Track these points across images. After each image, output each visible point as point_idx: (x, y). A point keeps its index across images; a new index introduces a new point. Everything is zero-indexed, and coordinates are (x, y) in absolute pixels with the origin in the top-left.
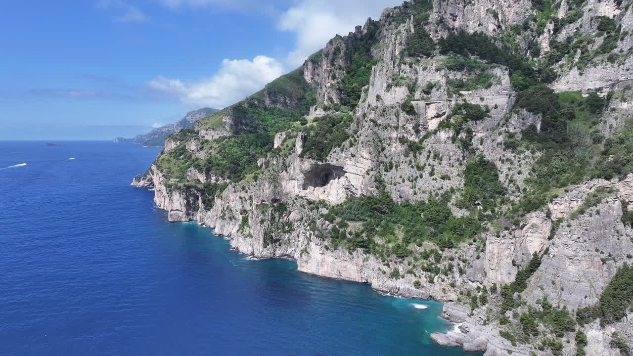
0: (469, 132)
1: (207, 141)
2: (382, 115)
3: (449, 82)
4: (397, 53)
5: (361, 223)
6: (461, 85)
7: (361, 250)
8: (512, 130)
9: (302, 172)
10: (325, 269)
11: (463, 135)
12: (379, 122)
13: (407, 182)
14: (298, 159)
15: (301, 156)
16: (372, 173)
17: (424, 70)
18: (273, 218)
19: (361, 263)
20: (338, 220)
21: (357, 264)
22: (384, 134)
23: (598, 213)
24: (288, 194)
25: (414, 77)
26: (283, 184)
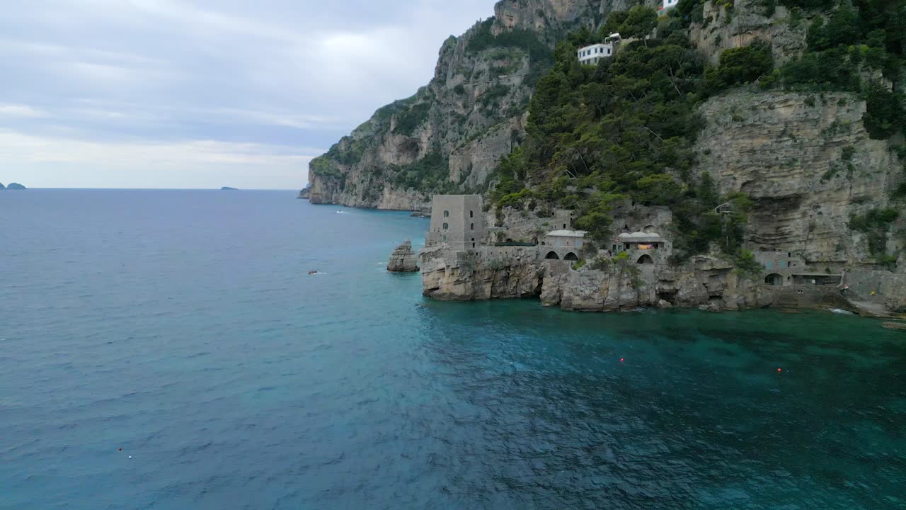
0: (496, 105)
1: (354, 141)
2: (445, 97)
3: (492, 69)
4: (463, 48)
5: (416, 172)
6: (501, 71)
7: (412, 188)
8: (515, 101)
9: (394, 145)
10: (391, 204)
11: (490, 107)
12: (442, 101)
13: (450, 143)
14: (391, 135)
15: (393, 132)
16: (432, 139)
17: (478, 60)
18: (371, 180)
19: (411, 197)
20: (403, 170)
21: (409, 198)
22: (443, 111)
23: (497, 135)
24: (384, 162)
25: (472, 67)
26: (381, 155)
